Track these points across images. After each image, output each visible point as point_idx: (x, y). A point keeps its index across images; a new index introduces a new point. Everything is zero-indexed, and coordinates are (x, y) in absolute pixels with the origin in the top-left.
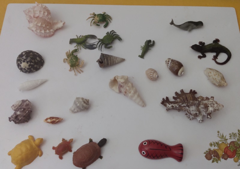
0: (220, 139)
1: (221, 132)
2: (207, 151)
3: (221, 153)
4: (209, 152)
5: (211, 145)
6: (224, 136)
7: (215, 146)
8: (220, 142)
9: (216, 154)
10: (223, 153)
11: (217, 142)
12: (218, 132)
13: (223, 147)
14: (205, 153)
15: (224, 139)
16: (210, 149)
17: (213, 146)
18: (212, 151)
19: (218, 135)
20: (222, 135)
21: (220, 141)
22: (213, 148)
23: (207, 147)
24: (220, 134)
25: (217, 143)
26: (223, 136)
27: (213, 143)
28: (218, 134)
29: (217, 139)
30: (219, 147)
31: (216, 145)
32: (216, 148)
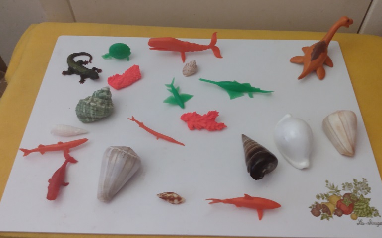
0: (330, 190)
1: (331, 182)
2: (313, 205)
3: (332, 208)
4: (316, 206)
5: (318, 197)
6: (335, 187)
7: (323, 199)
8: (330, 194)
9: (325, 209)
10: (336, 208)
11: (326, 193)
12: (327, 182)
13: (335, 200)
14: (310, 207)
15: (335, 190)
16: (317, 203)
17: (321, 199)
18: (320, 205)
19: (327, 185)
20: (332, 185)
21: (330, 192)
22: (320, 201)
23: (313, 201)
24: (329, 184)
25: (326, 195)
26: (333, 187)
27: (320, 196)
28: (326, 183)
29: (326, 191)
30: (328, 200)
31: (325, 197)
32: (325, 201)
